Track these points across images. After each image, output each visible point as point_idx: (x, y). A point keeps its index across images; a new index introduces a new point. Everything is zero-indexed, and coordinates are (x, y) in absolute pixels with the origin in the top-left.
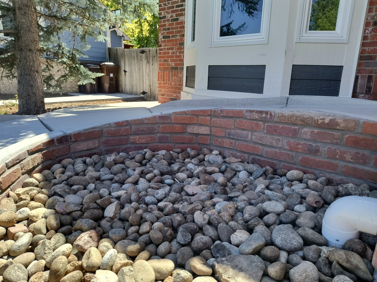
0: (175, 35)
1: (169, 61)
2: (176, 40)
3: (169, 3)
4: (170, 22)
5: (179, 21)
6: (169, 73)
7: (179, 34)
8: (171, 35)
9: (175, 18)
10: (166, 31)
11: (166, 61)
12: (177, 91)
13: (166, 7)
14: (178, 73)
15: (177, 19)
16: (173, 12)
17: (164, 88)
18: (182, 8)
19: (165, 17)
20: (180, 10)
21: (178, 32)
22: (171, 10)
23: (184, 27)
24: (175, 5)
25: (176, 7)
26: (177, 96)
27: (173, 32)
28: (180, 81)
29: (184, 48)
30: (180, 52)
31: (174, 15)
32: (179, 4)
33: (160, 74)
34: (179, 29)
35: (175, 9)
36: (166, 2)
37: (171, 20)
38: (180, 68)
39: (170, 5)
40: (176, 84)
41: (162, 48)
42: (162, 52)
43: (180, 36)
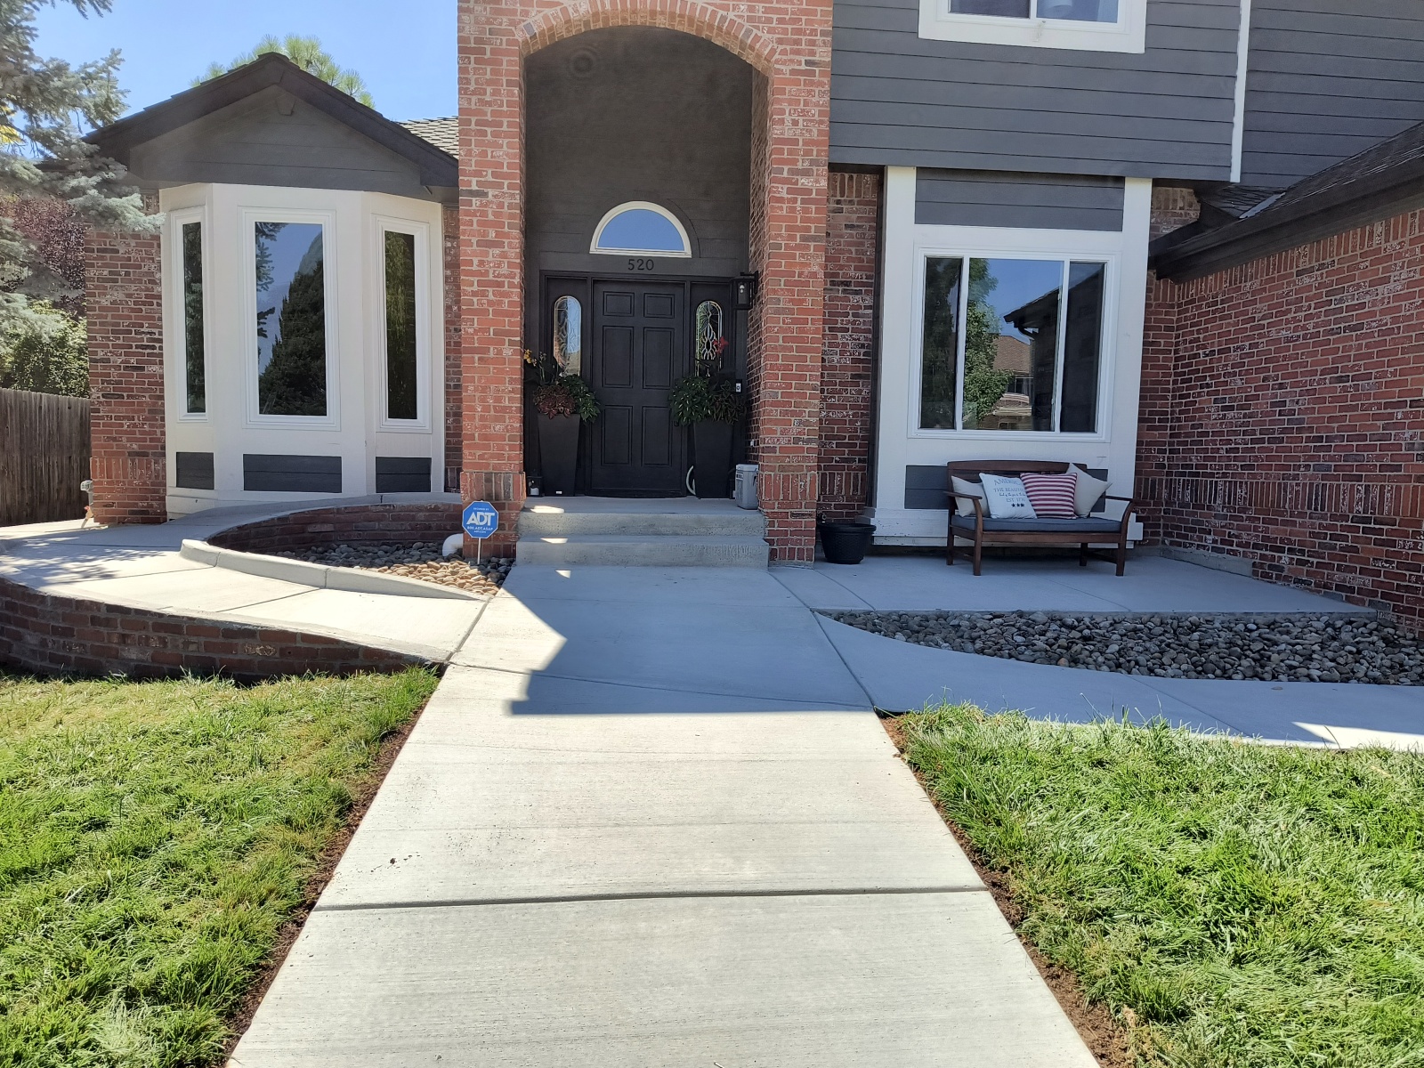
0: (139, 396)
1: (124, 439)
2: (140, 404)
3: (119, 338)
4: (122, 371)
5: (146, 372)
6: (124, 463)
7: (147, 395)
8: (125, 394)
9: (135, 365)
10: (111, 386)
11: (115, 439)
12: (149, 495)
13: (110, 343)
14: (149, 463)
15: (142, 369)
16: (126, 354)
17: (111, 490)
18: (155, 351)
19: (108, 361)
20: (149, 355)
21: (145, 390)
22: (123, 351)
23: (162, 384)
24: (134, 344)
25: (137, 347)
26: (152, 506)
27: (132, 390)
28: (157, 477)
29: (163, 419)
30: (151, 426)
31: (133, 360)
32: (145, 343)
33: (98, 464)
34: (146, 386)
35: (134, 350)
36: (110, 335)
37: (126, 368)
38: (154, 454)
39: (121, 342)
40: (144, 484)
41: (101, 415)
42: (102, 422)
43: (151, 397)
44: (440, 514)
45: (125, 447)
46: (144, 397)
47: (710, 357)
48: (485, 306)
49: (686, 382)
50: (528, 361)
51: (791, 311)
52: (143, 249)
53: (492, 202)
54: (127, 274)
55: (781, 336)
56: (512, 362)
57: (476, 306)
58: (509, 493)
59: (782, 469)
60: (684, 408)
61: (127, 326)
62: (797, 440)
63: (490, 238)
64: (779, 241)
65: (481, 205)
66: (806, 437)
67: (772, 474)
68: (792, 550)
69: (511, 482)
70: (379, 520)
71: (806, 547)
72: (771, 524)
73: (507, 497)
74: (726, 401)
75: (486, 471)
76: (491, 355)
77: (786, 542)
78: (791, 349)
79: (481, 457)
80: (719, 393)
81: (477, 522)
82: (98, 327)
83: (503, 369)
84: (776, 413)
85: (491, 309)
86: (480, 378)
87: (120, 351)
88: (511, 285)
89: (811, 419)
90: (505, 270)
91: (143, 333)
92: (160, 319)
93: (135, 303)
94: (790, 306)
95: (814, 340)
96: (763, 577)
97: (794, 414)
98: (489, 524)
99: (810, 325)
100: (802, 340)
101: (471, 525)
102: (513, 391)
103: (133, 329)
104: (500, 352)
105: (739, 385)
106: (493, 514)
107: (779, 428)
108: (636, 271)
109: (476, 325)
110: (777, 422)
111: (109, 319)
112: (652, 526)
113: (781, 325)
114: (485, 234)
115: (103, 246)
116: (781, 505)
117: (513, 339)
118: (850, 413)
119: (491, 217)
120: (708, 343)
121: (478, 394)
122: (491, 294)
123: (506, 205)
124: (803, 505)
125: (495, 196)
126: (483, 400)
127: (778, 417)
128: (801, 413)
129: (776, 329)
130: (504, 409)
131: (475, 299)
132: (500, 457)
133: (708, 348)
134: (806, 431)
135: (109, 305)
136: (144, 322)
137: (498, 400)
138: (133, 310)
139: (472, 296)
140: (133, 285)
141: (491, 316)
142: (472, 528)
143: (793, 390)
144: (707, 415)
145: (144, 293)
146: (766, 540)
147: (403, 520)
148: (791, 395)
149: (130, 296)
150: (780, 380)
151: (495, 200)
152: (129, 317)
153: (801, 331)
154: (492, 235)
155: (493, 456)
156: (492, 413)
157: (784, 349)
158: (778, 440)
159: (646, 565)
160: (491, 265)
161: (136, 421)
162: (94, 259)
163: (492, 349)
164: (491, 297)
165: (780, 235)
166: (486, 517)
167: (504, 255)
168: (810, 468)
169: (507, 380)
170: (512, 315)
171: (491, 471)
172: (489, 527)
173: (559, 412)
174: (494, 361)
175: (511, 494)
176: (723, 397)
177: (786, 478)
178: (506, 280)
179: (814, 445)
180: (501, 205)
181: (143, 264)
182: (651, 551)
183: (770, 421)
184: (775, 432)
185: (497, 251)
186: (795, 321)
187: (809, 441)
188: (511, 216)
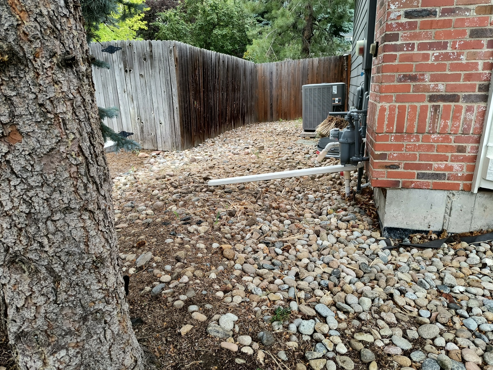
0: (459, 9)
2: (460, 21)
6: (424, 111)
7: (473, 6)
8: (439, 8)
28: (466, 131)
41: (399, 43)
42: (398, 54)
43: (480, 11)
45: (426, 89)
46: (468, 10)
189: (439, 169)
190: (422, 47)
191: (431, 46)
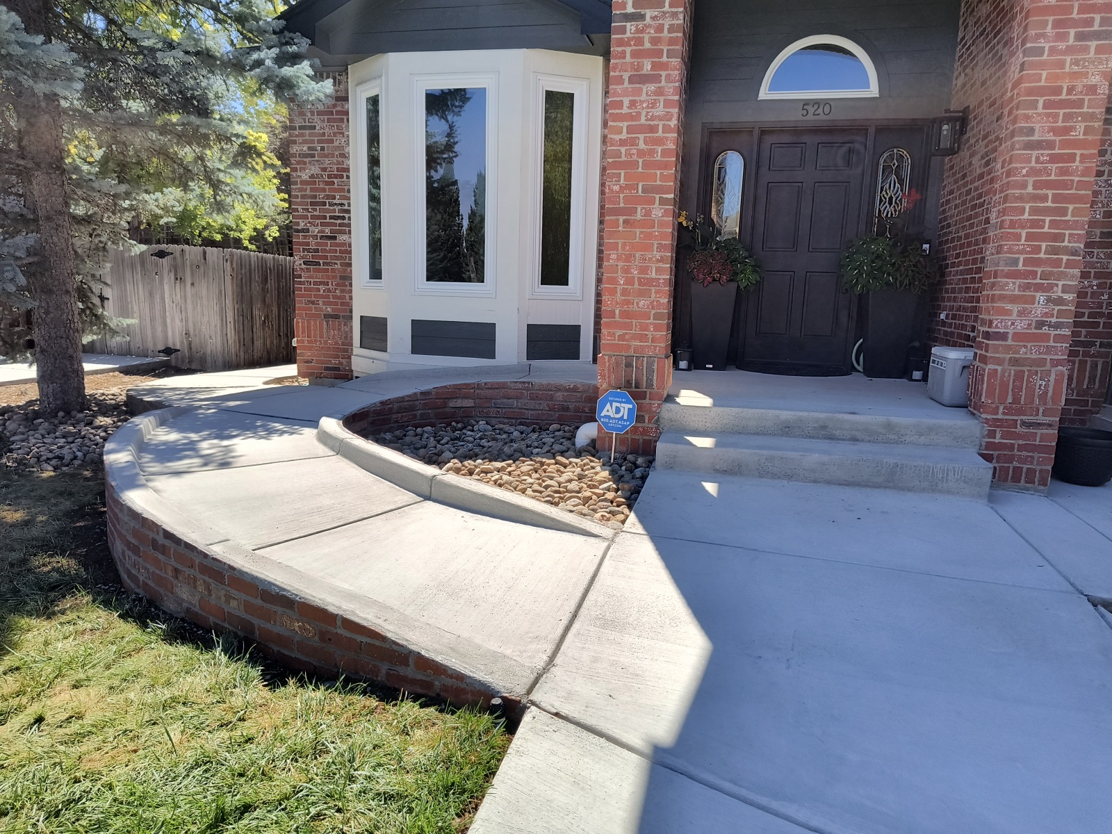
0: (332, 263)
1: (321, 303)
2: (333, 270)
3: (316, 210)
4: (319, 240)
5: (337, 241)
6: (321, 325)
7: (338, 262)
8: (321, 262)
9: (329, 234)
10: (311, 254)
11: (313, 303)
12: (340, 354)
13: (309, 214)
14: (340, 325)
15: (335, 238)
16: (322, 224)
17: (310, 349)
18: (345, 221)
19: (308, 231)
20: (340, 225)
21: (337, 258)
22: (319, 221)
23: (350, 252)
24: (328, 215)
25: (331, 218)
26: (341, 363)
27: (326, 257)
28: (346, 338)
29: (351, 285)
30: (342, 291)
31: (327, 230)
32: (337, 214)
33: (300, 325)
34: (338, 254)
35: (328, 220)
36: (309, 207)
37: (322, 237)
38: (344, 317)
39: (317, 213)
40: (337, 343)
41: (302, 280)
42: (303, 286)
43: (342, 264)
44: (579, 395)
45: (321, 310)
46: (336, 264)
47: (892, 214)
48: (635, 157)
49: (863, 244)
50: (684, 224)
51: (1050, 145)
52: (335, 124)
53: (649, 26)
54: (323, 149)
55: (1031, 181)
56: (662, 224)
57: (623, 158)
58: (651, 380)
59: (1014, 362)
60: (860, 274)
61: (323, 198)
62: (1040, 324)
63: (644, 72)
64: (1042, 43)
65: (638, 31)
66: (1054, 320)
67: (999, 368)
68: (1017, 471)
69: (655, 367)
70: (517, 398)
71: (1039, 468)
72: (992, 434)
73: (650, 385)
74: (914, 266)
75: (626, 354)
76: (639, 216)
77: (1010, 459)
78: (1044, 198)
79: (622, 337)
80: (904, 257)
81: (611, 414)
82: (299, 200)
83: (651, 233)
84: (1012, 287)
85: (640, 161)
86: (624, 245)
87: (317, 221)
88: (666, 129)
89: (1066, 296)
90: (660, 110)
91: (336, 204)
92: (349, 191)
93: (329, 177)
94: (1050, 137)
95: (1081, 185)
96: (980, 511)
97: (1039, 288)
98: (625, 417)
99: (1077, 163)
100: (1065, 185)
101: (606, 417)
102: (662, 260)
103: (327, 201)
104: (648, 213)
105: (926, 246)
106: (631, 406)
107: (1015, 308)
108: (810, 117)
109: (622, 181)
110: (1014, 299)
111: (308, 192)
112: (824, 427)
113: (1033, 164)
114: (640, 67)
115: (303, 124)
116: (1008, 411)
117: (665, 196)
118: (1095, 283)
119: (647, 45)
120: (891, 198)
121: (621, 264)
122: (641, 142)
123: (666, 27)
124: (1041, 411)
125: (653, 18)
126: (627, 271)
127: (1016, 292)
128: (1050, 288)
129: (1024, 171)
130: (650, 282)
131: (623, 150)
132: (643, 338)
133: (890, 204)
134: (1055, 312)
135: (308, 179)
136: (336, 194)
137: (643, 270)
138: (327, 183)
139: (620, 145)
140: (327, 159)
141: (640, 169)
142: (607, 420)
143: (1042, 255)
144: (888, 283)
145: (335, 167)
146: (982, 455)
147: (541, 399)
148: (1038, 262)
149: (324, 170)
150: (1023, 242)
151: (653, 23)
152: (324, 190)
153: (1063, 172)
154: (647, 67)
155: (634, 337)
156: (636, 286)
157: (1035, 198)
158: (1013, 324)
159: (815, 481)
160: (644, 105)
161: (330, 286)
162: (297, 136)
163: (639, 210)
164: (642, 146)
165: (1043, 35)
166: (622, 409)
167: (660, 92)
168: (1056, 363)
169: (656, 246)
170: (665, 166)
171: (632, 354)
172: (625, 420)
173: (714, 280)
174: (642, 224)
175: (655, 382)
176: (910, 261)
177: (1019, 376)
178: (661, 124)
179: (1066, 332)
180: (660, 29)
181: (335, 139)
182: (824, 464)
183: (1002, 298)
184: (1009, 313)
185: (652, 87)
186: (1054, 159)
187: (1057, 326)
188: (672, 41)
189: (335, 364)
190: (315, 283)
191: (321, 283)
